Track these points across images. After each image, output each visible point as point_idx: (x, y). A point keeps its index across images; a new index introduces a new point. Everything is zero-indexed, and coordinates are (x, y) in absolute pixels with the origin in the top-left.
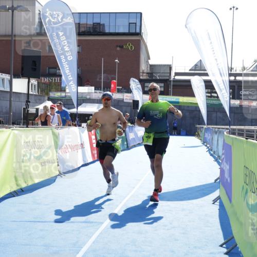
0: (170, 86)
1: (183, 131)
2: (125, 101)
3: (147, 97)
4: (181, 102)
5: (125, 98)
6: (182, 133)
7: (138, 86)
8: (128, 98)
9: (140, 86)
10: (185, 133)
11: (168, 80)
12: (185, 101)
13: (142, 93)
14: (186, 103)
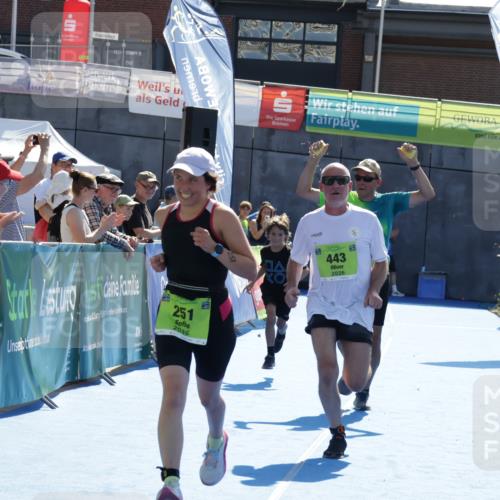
0: (370, 37)
1: (428, 283)
2: (135, 108)
3: (251, 94)
4: (427, 129)
5: (135, 92)
6: (422, 289)
7: (211, 36)
8: (153, 96)
9: (219, 36)
10: (439, 289)
11: (363, 6)
12: (446, 122)
13: (230, 73)
14: (454, 131)
